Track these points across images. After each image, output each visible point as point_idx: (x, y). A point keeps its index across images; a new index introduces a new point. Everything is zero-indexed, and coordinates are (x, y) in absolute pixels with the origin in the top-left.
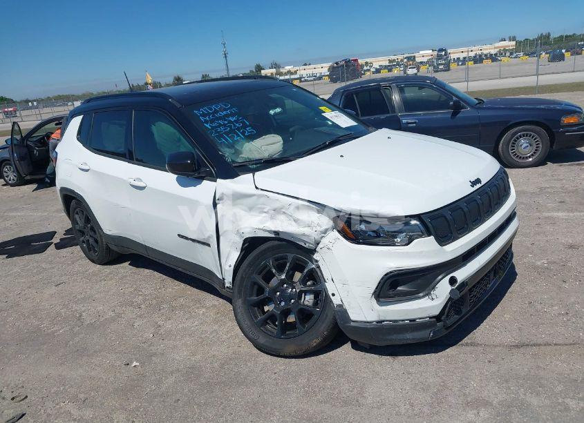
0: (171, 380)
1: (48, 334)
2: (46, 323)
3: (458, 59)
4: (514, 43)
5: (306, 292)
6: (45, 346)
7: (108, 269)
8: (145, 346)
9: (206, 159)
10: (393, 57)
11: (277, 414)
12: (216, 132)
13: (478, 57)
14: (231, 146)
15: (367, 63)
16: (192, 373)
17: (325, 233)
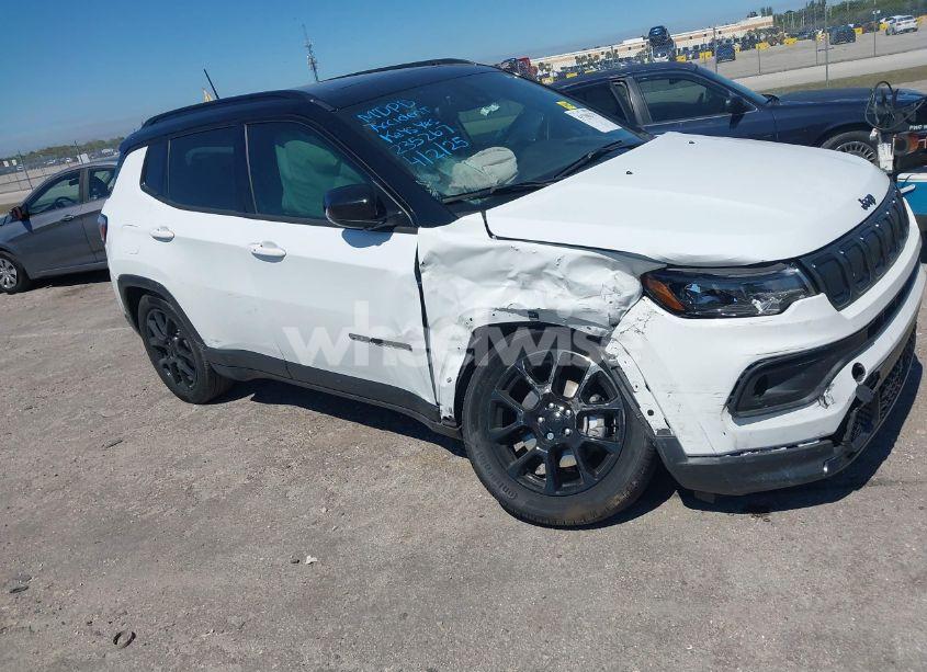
0: (382, 580)
1: (144, 522)
2: (135, 505)
3: (686, 49)
4: (770, 19)
5: (591, 414)
6: (146, 542)
7: (214, 410)
8: (317, 528)
9: (392, 194)
10: (580, 54)
11: (587, 624)
12: (402, 146)
13: (724, 42)
14: (433, 170)
15: (541, 64)
16: (415, 566)
17: (627, 304)
